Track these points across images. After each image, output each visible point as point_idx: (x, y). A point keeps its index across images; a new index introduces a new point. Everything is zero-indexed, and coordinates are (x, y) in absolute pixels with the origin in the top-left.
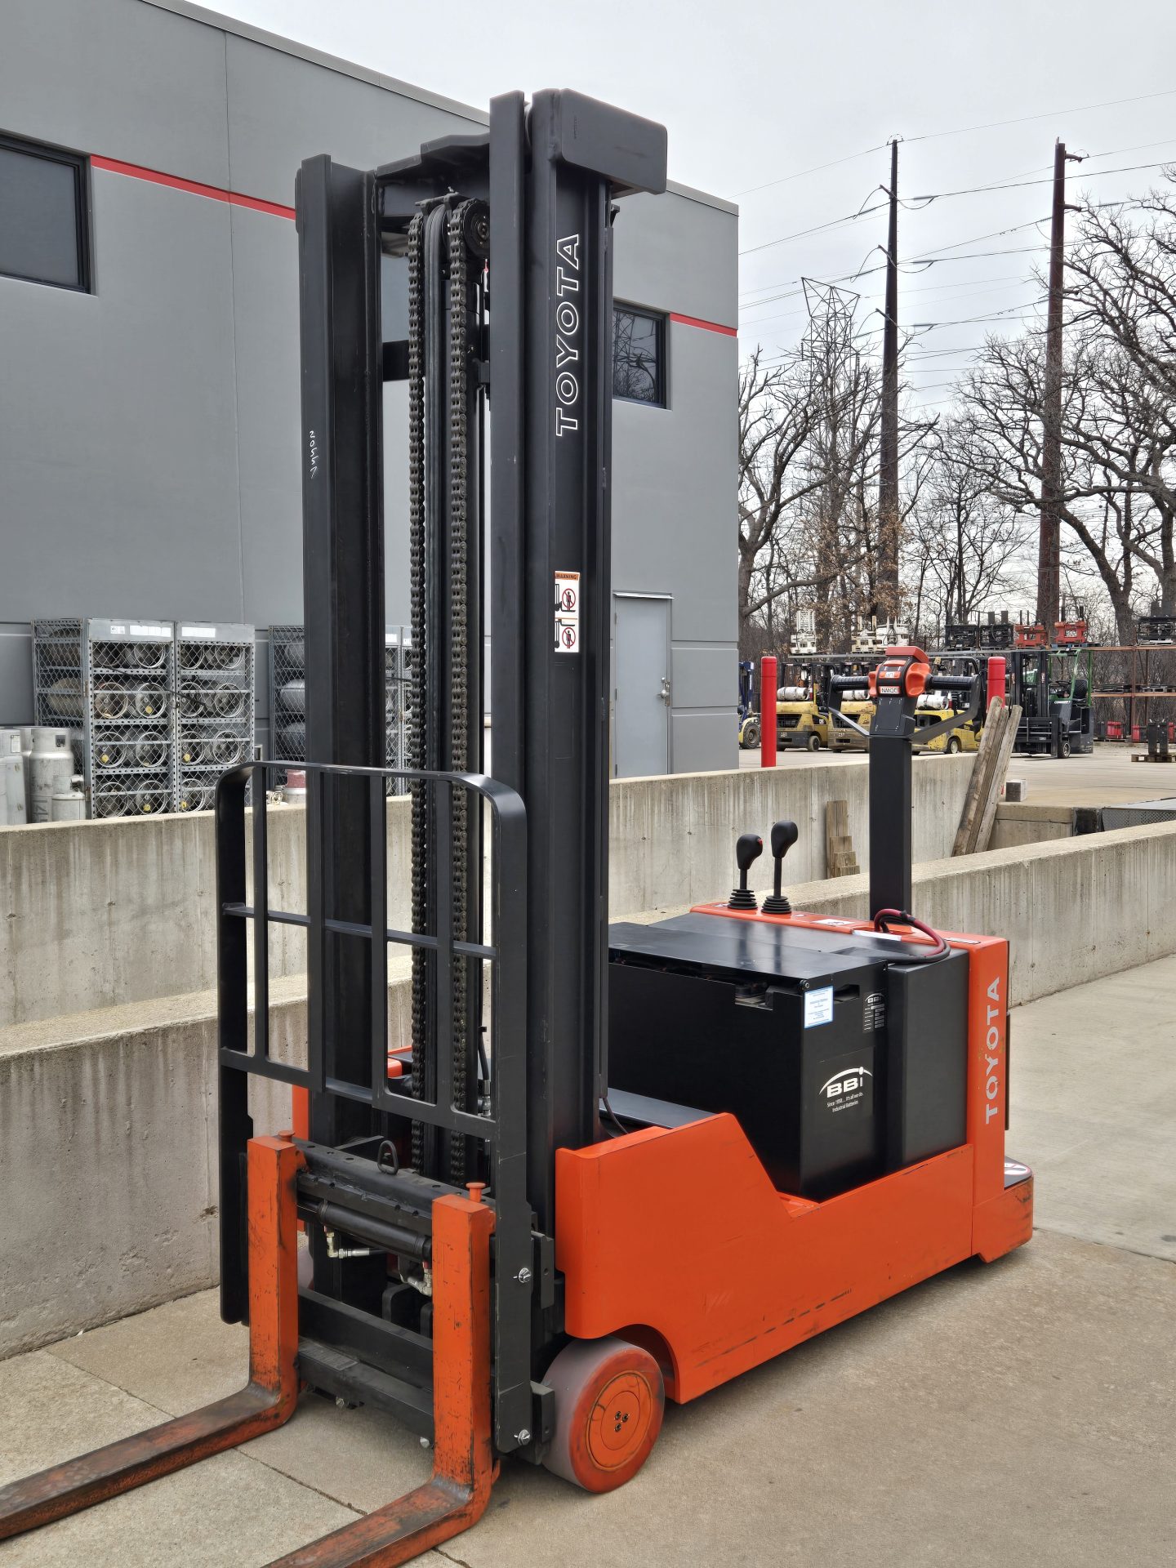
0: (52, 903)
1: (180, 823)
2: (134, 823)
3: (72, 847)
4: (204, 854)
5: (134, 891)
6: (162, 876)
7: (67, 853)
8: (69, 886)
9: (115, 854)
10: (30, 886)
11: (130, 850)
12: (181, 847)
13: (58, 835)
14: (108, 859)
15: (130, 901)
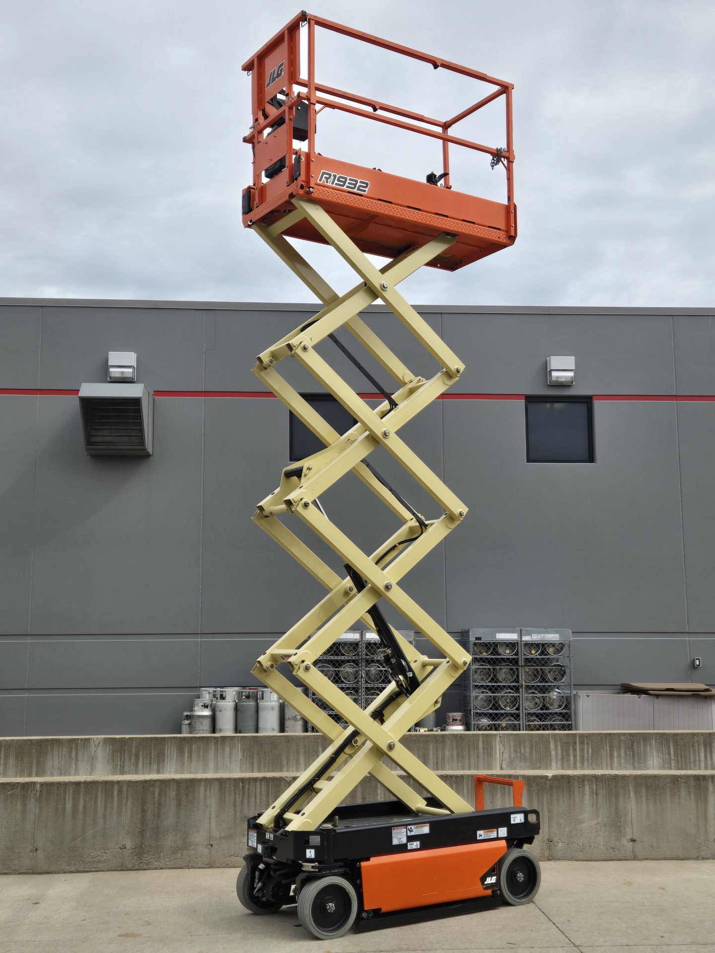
1: (229, 738)
2: (202, 737)
3: (166, 747)
4: (243, 756)
6: (217, 765)
7: (164, 750)
8: (164, 767)
9: (190, 752)
10: (143, 765)
11: (199, 752)
13: (160, 741)
14: (186, 755)
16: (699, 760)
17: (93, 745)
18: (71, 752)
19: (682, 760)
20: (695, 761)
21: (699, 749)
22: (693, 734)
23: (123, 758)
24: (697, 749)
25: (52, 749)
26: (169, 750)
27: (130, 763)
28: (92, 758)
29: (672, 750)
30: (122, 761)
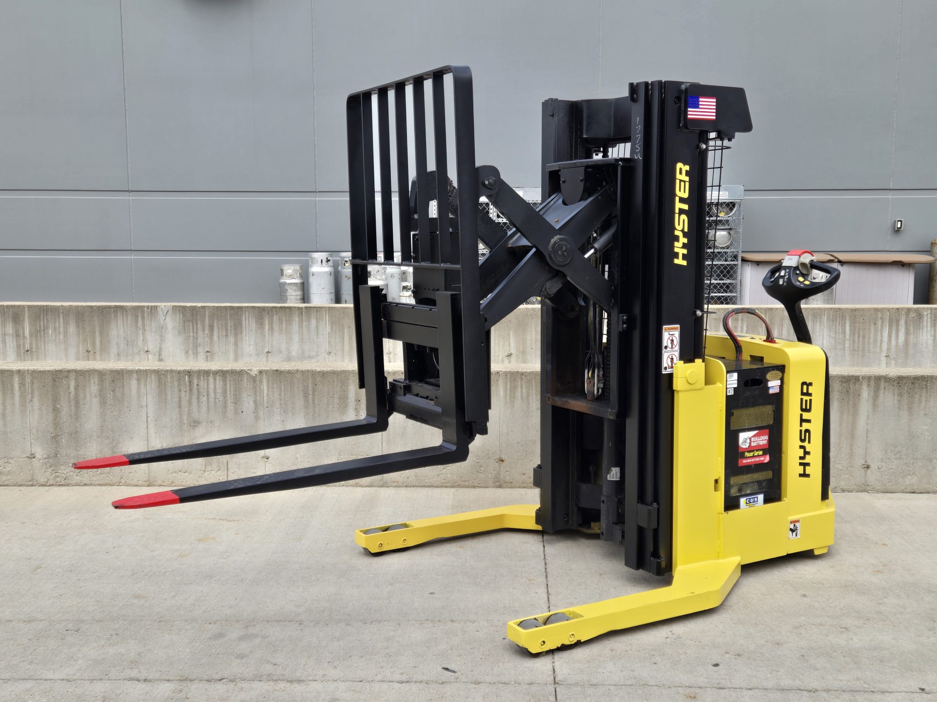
0: (232, 348)
1: (315, 309)
2: (284, 307)
3: (244, 316)
4: (332, 329)
5: (283, 346)
6: (302, 340)
7: (241, 320)
8: (242, 340)
9: (271, 324)
10: (219, 337)
11: (281, 323)
12: (315, 324)
13: (236, 310)
14: (267, 326)
15: (280, 352)
16: (882, 340)
17: (161, 313)
18: (137, 321)
19: (859, 340)
20: (875, 340)
21: (882, 326)
22: (876, 310)
23: (195, 329)
24: (879, 328)
25: (116, 316)
26: (247, 320)
27: (204, 334)
28: (160, 328)
29: (848, 328)
30: (195, 332)
